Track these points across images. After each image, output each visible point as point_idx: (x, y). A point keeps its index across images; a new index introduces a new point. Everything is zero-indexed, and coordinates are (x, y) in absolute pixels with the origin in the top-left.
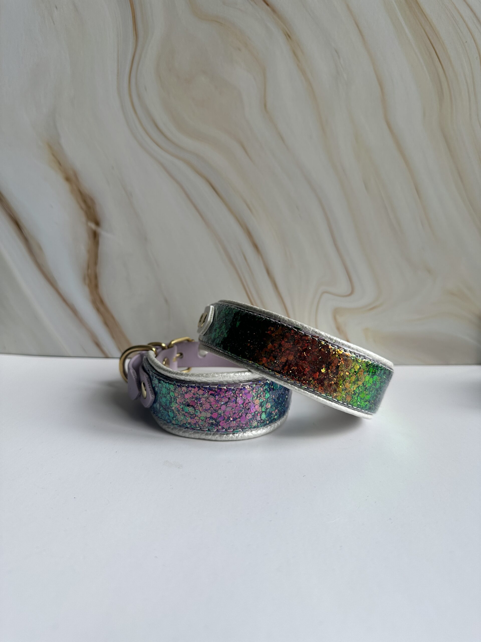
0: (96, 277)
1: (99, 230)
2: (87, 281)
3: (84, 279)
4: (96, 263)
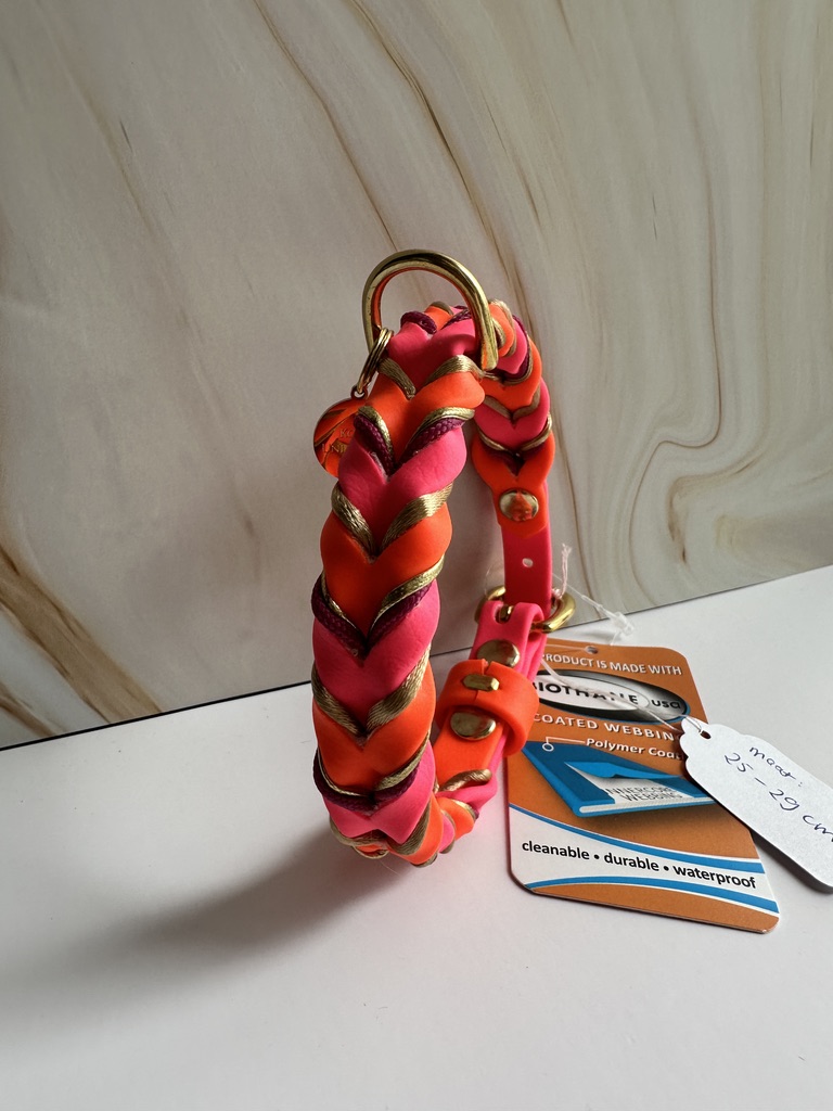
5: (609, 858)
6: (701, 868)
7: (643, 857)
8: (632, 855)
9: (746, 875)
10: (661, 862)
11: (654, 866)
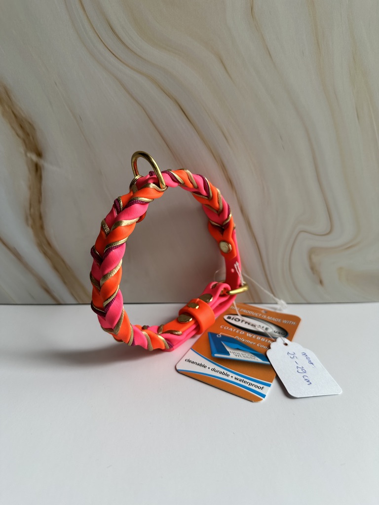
0: (41, 217)
1: (41, 162)
2: (30, 222)
3: (27, 220)
4: (40, 202)
5: (214, 370)
6: (245, 380)
7: (226, 372)
8: (222, 370)
9: (262, 386)
10: (231, 374)
11: (228, 375)
